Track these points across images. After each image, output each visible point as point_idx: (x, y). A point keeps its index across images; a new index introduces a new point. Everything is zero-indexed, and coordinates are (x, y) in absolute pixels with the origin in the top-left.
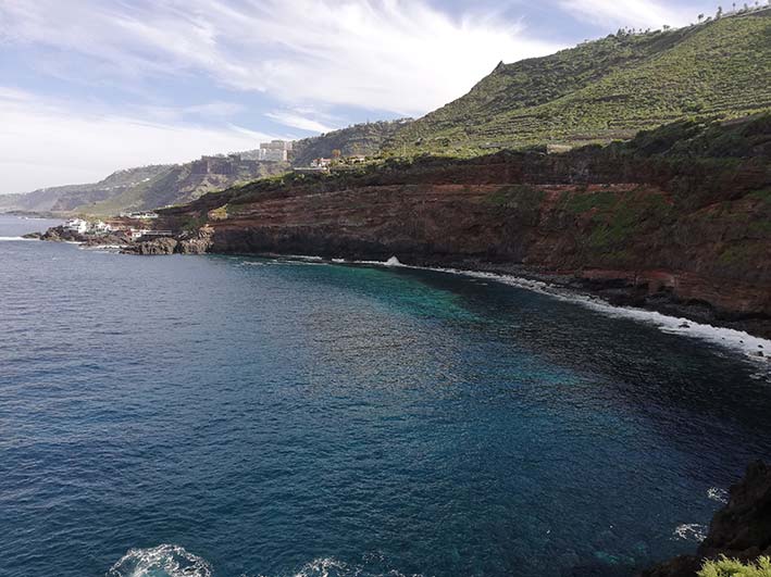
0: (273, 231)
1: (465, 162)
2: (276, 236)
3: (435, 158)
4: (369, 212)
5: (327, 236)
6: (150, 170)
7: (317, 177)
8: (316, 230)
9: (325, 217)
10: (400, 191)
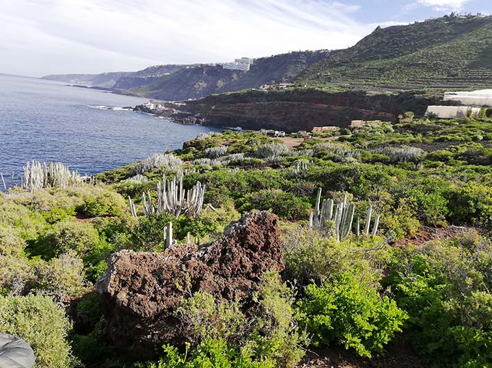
0: (239, 118)
1: (329, 94)
2: (241, 121)
3: (317, 91)
4: (283, 114)
5: (264, 123)
6: (169, 67)
7: (262, 94)
8: (259, 120)
9: (264, 114)
10: (299, 105)
